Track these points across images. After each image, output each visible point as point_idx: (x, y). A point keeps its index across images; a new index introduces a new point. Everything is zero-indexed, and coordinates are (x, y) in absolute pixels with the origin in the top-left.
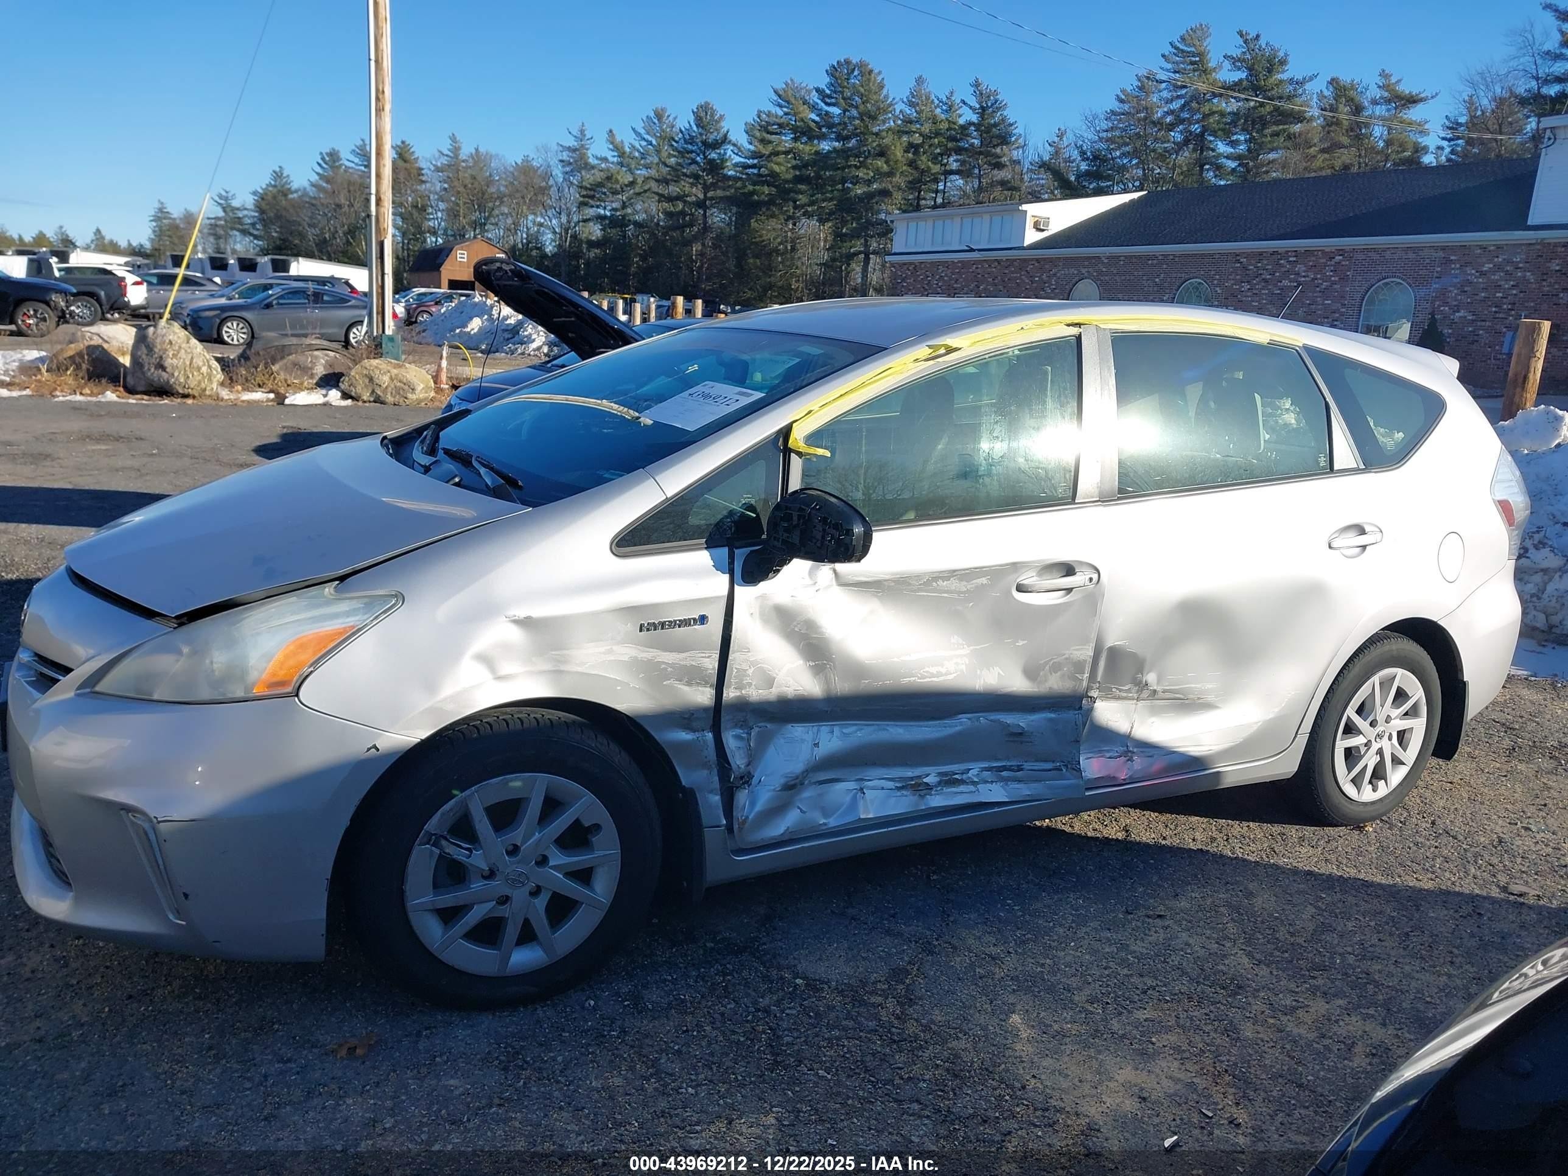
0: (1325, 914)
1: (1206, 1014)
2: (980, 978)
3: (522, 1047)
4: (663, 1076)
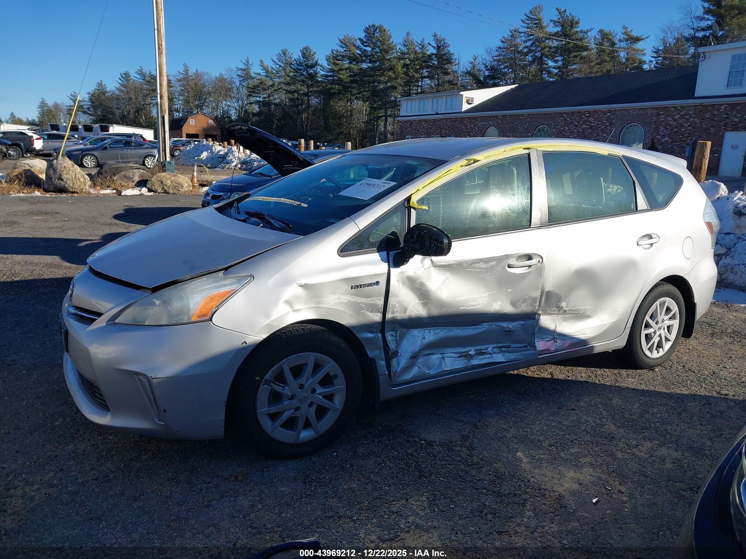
0: (644, 406)
1: (600, 449)
2: (501, 438)
3: (310, 473)
4: (374, 482)
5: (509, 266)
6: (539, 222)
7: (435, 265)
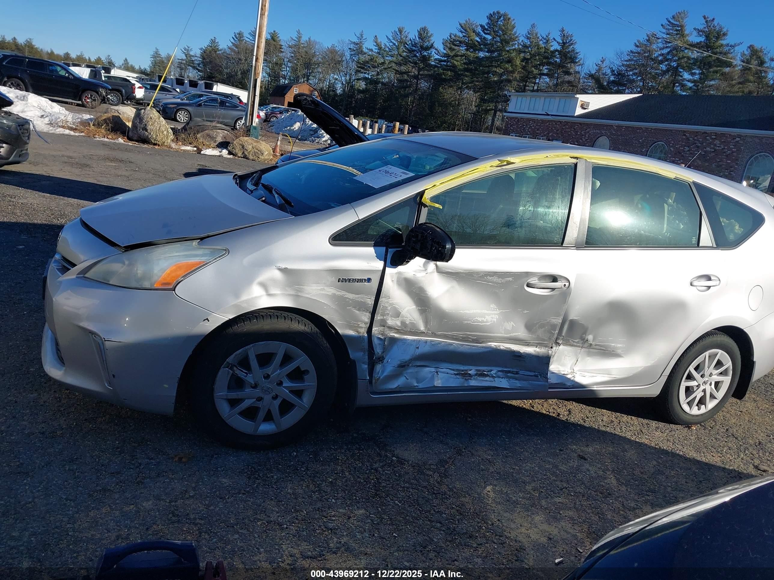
0: (661, 465)
1: (590, 505)
2: (482, 470)
3: (259, 469)
4: (322, 492)
5: (529, 285)
6: (573, 241)
7: (439, 270)
